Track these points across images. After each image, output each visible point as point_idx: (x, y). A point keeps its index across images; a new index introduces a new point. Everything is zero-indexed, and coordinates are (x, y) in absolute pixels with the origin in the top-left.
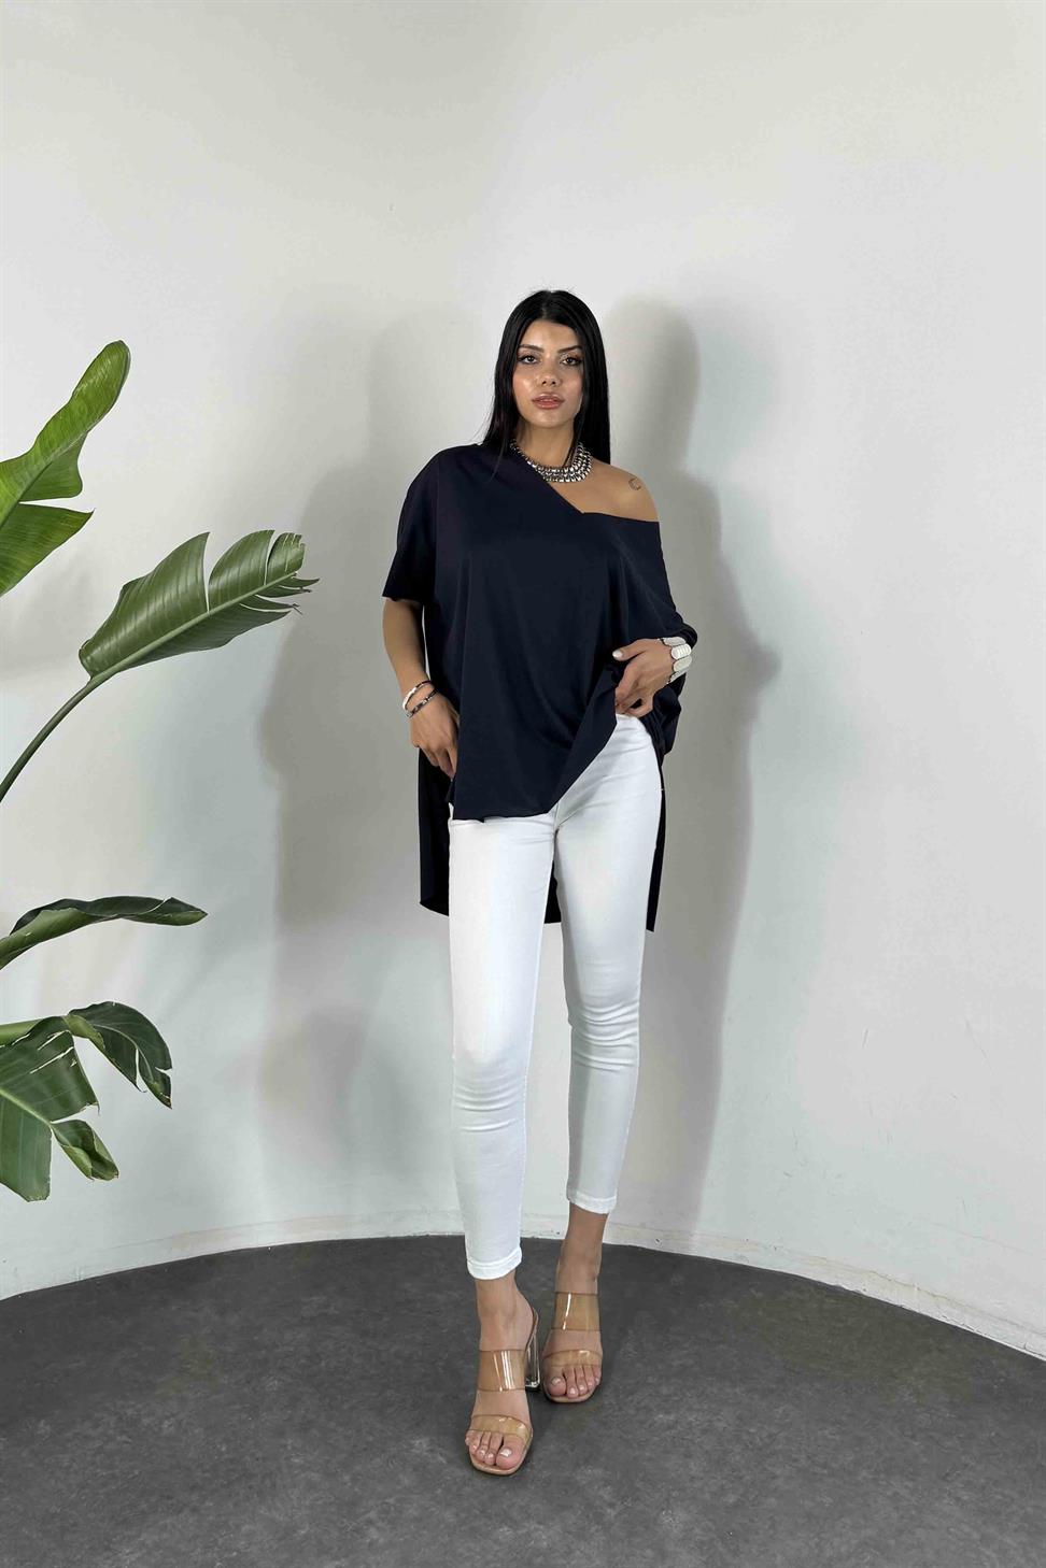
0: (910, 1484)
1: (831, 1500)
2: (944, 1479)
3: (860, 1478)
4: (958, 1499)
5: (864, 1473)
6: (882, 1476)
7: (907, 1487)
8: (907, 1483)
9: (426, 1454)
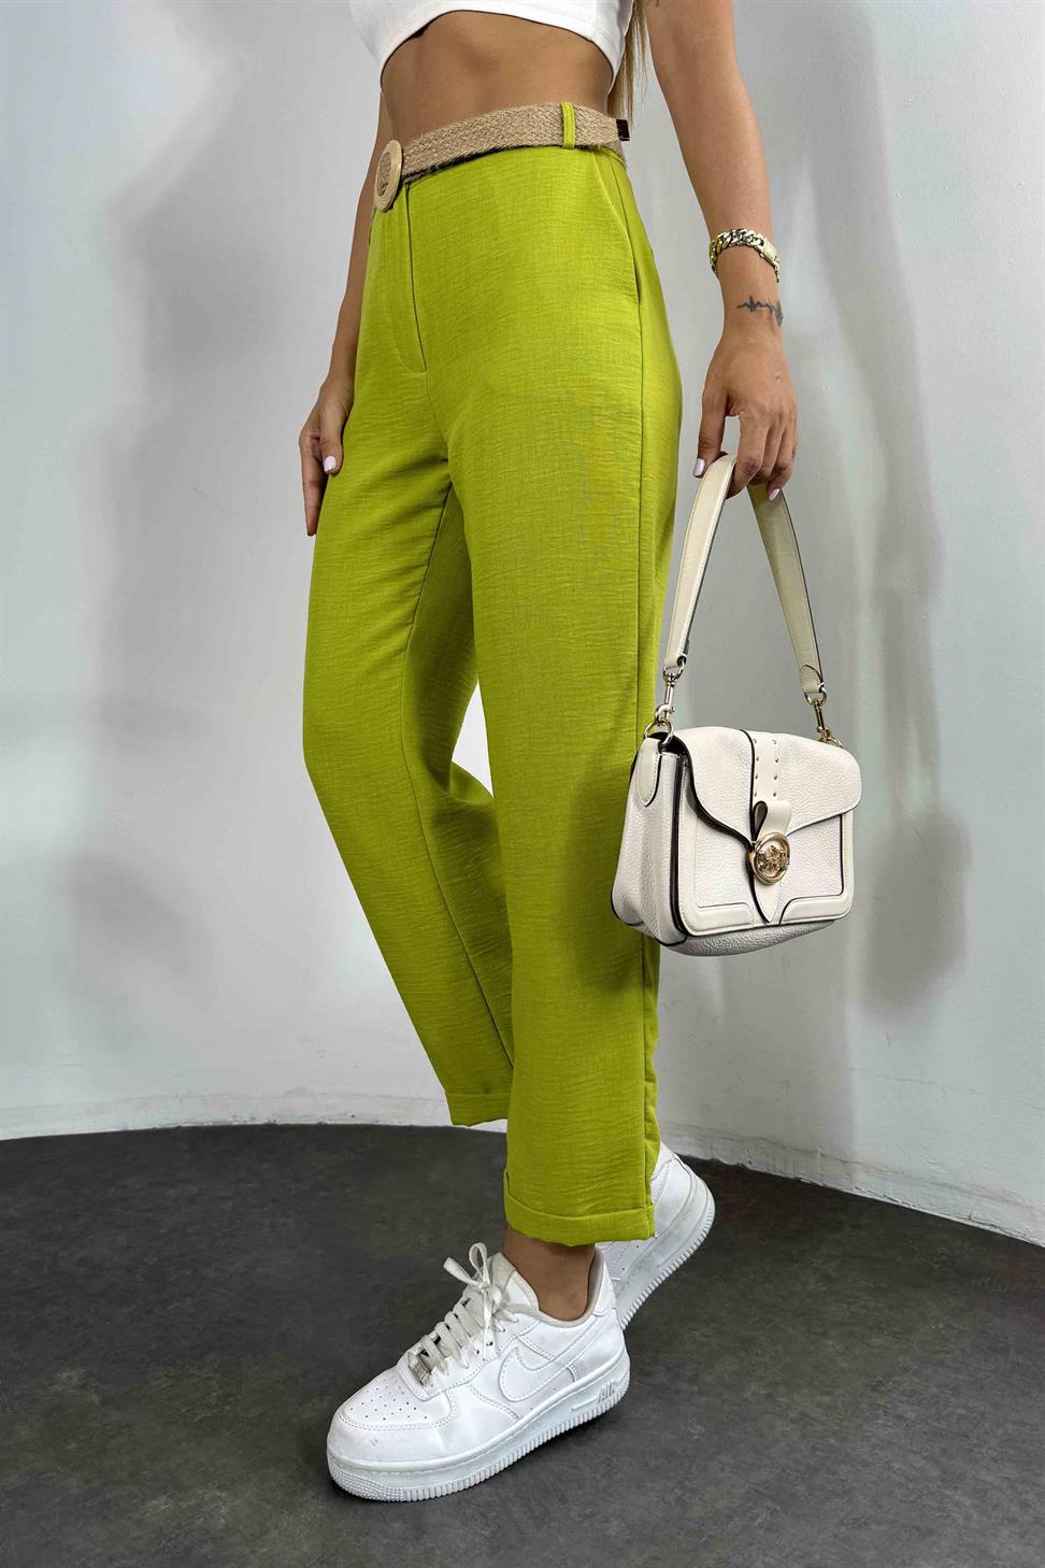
0: (826, 1399)
1: (700, 1429)
2: (874, 1389)
3: (747, 1395)
4: (900, 1418)
5: (753, 1388)
6: (782, 1389)
7: (819, 1405)
8: (819, 1398)
9: (72, 1391)
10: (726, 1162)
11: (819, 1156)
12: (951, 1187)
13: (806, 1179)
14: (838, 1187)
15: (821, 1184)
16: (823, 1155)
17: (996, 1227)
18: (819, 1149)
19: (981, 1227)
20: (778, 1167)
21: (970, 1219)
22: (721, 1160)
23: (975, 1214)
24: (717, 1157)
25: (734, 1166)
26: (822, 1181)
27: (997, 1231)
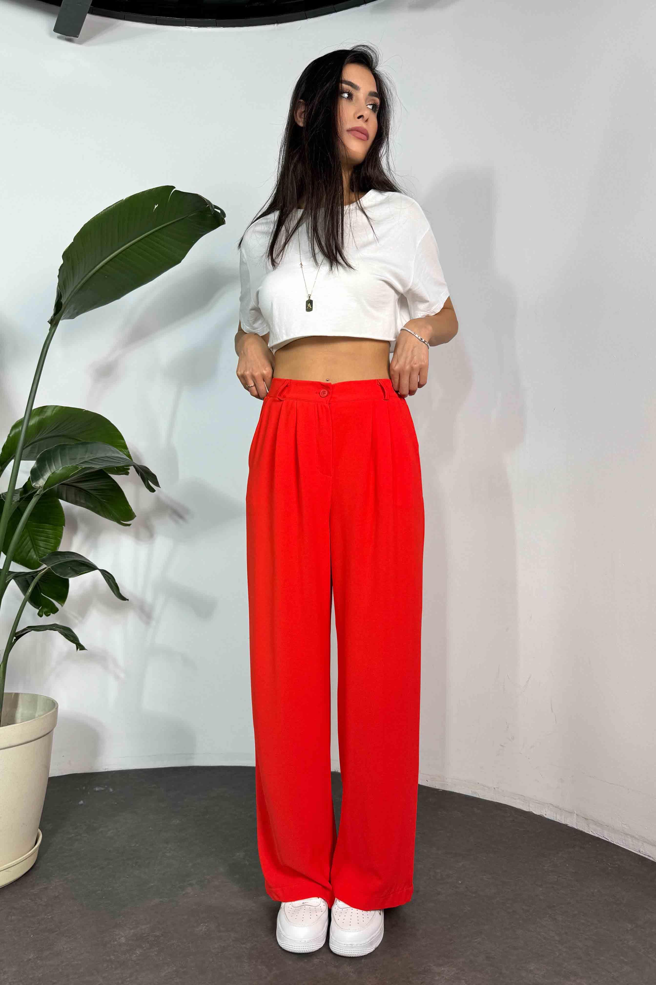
10: (535, 813)
11: (575, 814)
12: (632, 837)
13: (570, 825)
14: (583, 830)
15: (576, 828)
16: (577, 815)
17: (650, 857)
18: (575, 812)
19: (644, 856)
20: (558, 818)
21: (639, 852)
22: (534, 812)
23: (641, 850)
24: (531, 810)
25: (539, 815)
26: (577, 827)
27: (651, 859)
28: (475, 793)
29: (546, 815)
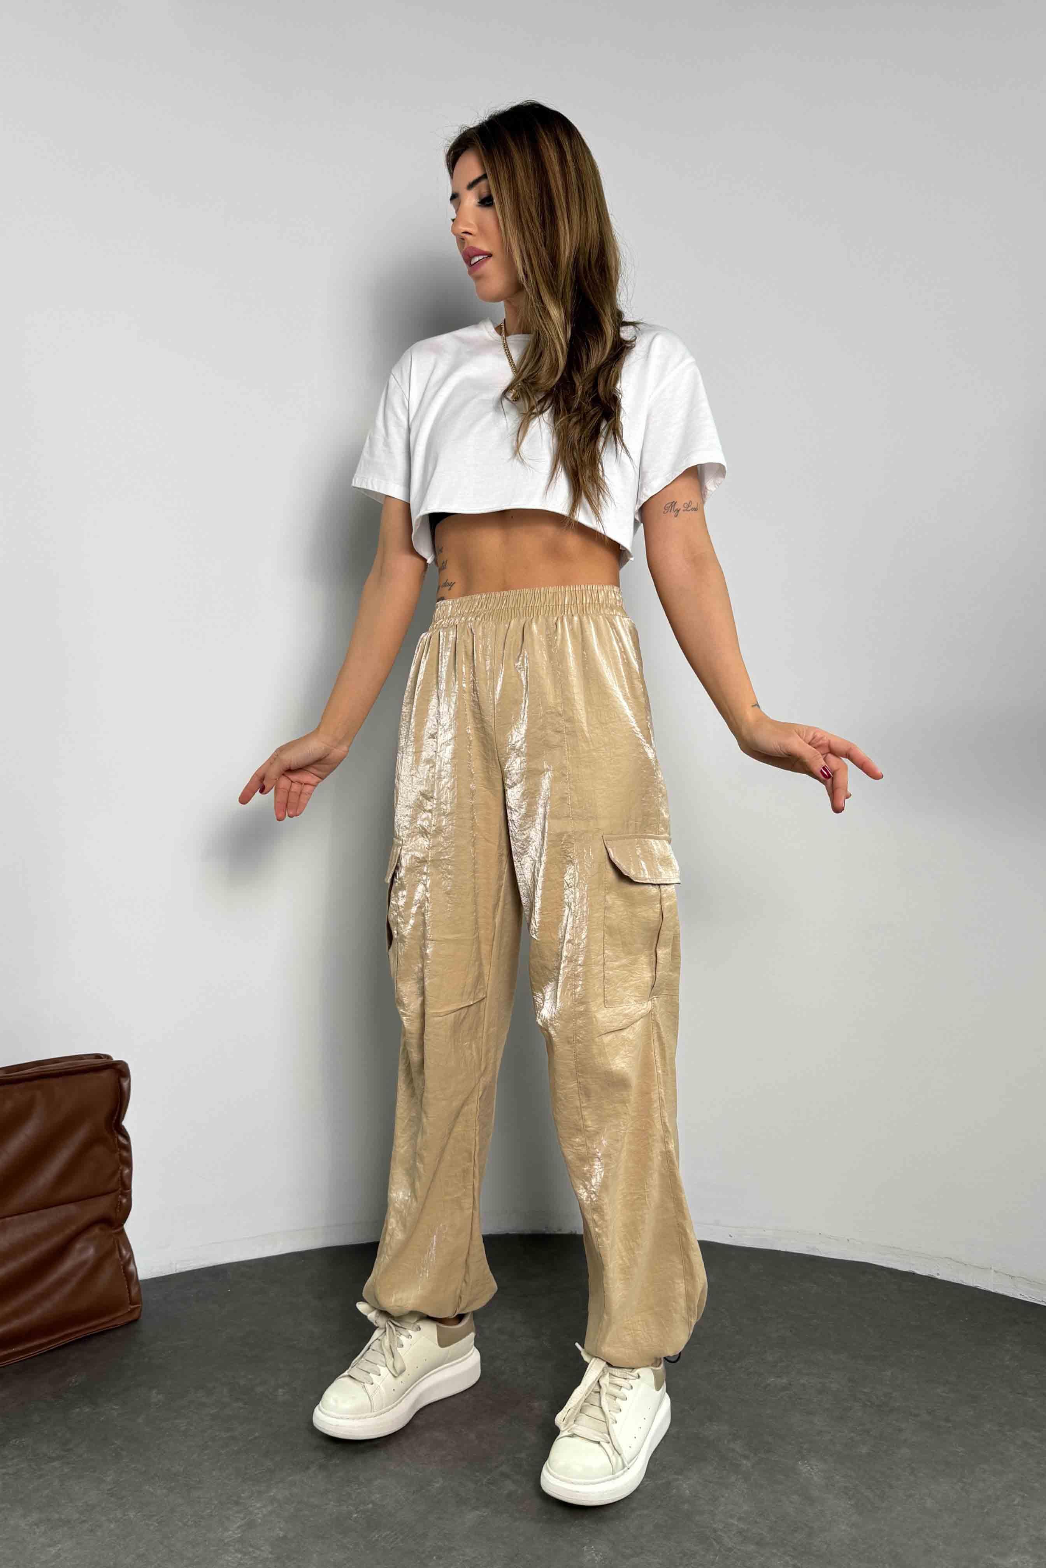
28: (813, 1249)
29: (938, 1274)
